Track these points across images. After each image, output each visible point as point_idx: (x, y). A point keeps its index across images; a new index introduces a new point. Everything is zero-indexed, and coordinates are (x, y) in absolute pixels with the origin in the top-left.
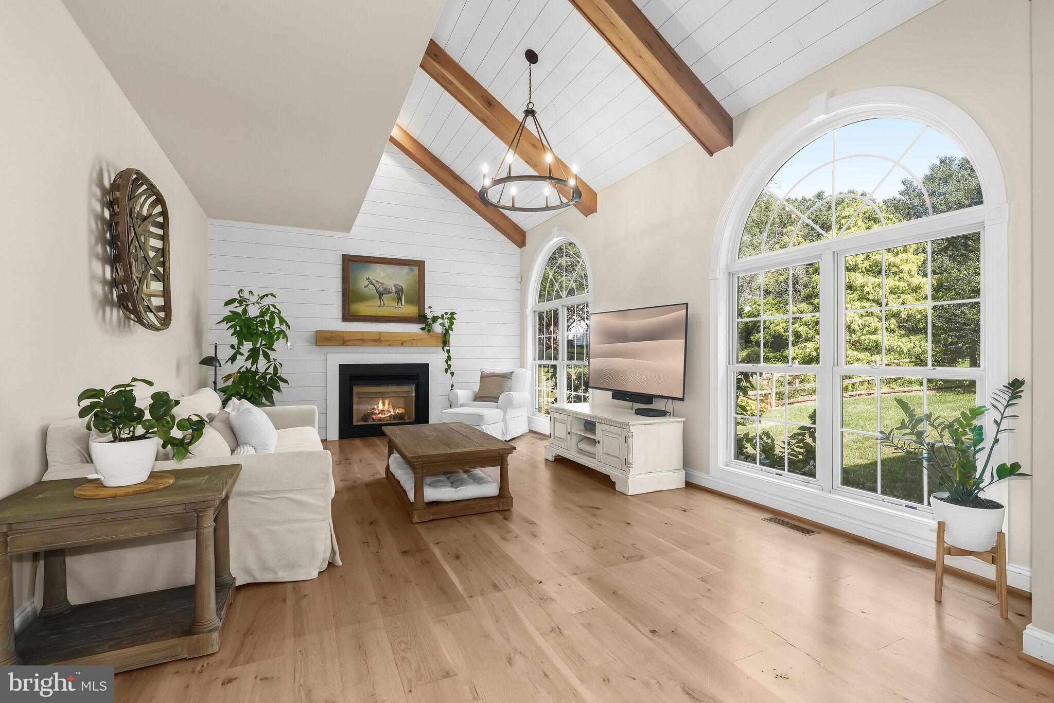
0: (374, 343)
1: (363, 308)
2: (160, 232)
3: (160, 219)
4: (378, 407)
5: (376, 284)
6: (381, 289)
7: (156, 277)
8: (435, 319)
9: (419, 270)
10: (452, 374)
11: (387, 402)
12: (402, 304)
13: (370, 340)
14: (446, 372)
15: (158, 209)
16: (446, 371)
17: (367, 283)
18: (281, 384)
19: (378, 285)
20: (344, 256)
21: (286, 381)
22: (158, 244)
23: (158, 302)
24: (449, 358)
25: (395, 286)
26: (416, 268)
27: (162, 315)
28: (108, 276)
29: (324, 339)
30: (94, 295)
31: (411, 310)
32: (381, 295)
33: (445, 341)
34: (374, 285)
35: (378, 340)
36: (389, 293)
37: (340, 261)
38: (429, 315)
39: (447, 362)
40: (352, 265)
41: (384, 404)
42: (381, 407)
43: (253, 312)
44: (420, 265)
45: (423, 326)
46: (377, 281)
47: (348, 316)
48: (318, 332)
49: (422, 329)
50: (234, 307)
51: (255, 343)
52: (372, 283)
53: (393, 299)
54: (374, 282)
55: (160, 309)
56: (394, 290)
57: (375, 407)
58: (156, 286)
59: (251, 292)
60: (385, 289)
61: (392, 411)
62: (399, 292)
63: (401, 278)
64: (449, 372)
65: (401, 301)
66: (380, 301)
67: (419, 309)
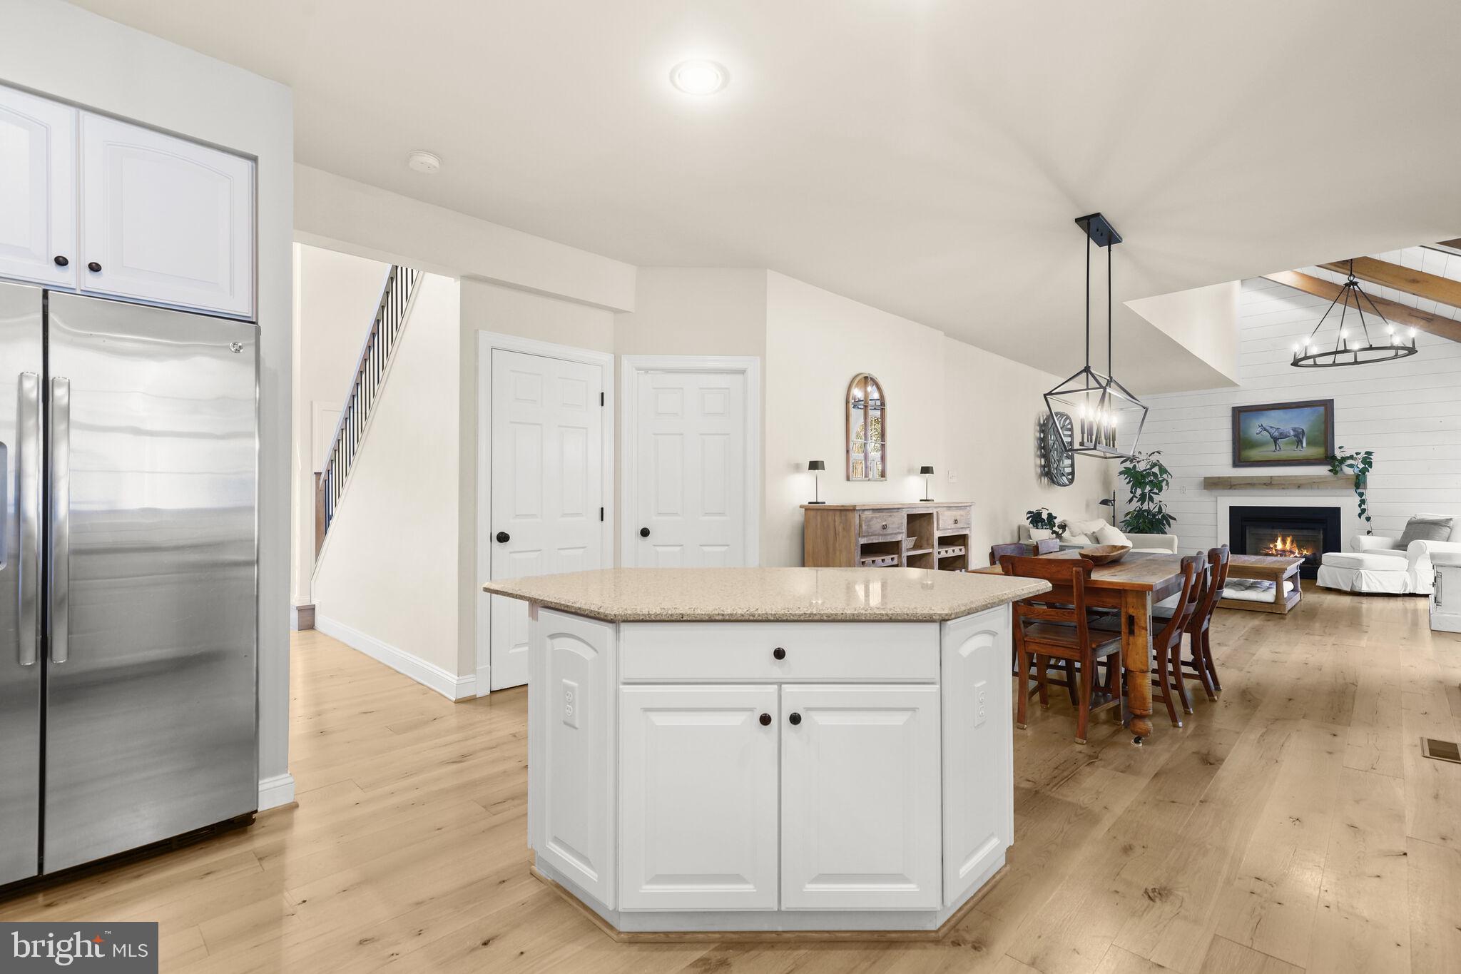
0: (1265, 487)
1: (1254, 454)
2: (1070, 433)
3: (1069, 426)
4: (1275, 546)
5: (1270, 430)
6: (1276, 434)
7: (1067, 457)
8: (1344, 459)
9: (1326, 410)
10: (1368, 519)
11: (1289, 540)
12: (1302, 447)
13: (1260, 484)
14: (1360, 518)
15: (1068, 421)
16: (1360, 516)
17: (1260, 429)
18: (1171, 521)
19: (1272, 431)
20: (1234, 409)
21: (1175, 519)
22: (1069, 439)
23: (1069, 470)
24: (1363, 502)
25: (1294, 430)
26: (1322, 409)
27: (1070, 477)
28: (1043, 463)
29: (1214, 484)
30: (1037, 473)
31: (1316, 452)
32: (1275, 440)
33: (1359, 482)
34: (1268, 431)
35: (1269, 484)
36: (1286, 437)
37: (1230, 413)
38: (1338, 454)
39: (1360, 506)
40: (1243, 416)
41: (1284, 542)
42: (1279, 545)
43: (1141, 467)
44: (1328, 405)
45: (1330, 468)
46: (1271, 427)
47: (1238, 461)
48: (1206, 479)
49: (1330, 471)
50: (1128, 465)
51: (1143, 489)
52: (1265, 430)
53: (1292, 443)
54: (1267, 428)
55: (1069, 474)
56: (1292, 433)
57: (1271, 546)
58: (1068, 462)
59: (1140, 453)
60: (1281, 434)
61: (1297, 551)
62: (1298, 437)
63: (1303, 421)
64: (1364, 516)
65: (1302, 443)
66: (1276, 446)
67: (1326, 450)
